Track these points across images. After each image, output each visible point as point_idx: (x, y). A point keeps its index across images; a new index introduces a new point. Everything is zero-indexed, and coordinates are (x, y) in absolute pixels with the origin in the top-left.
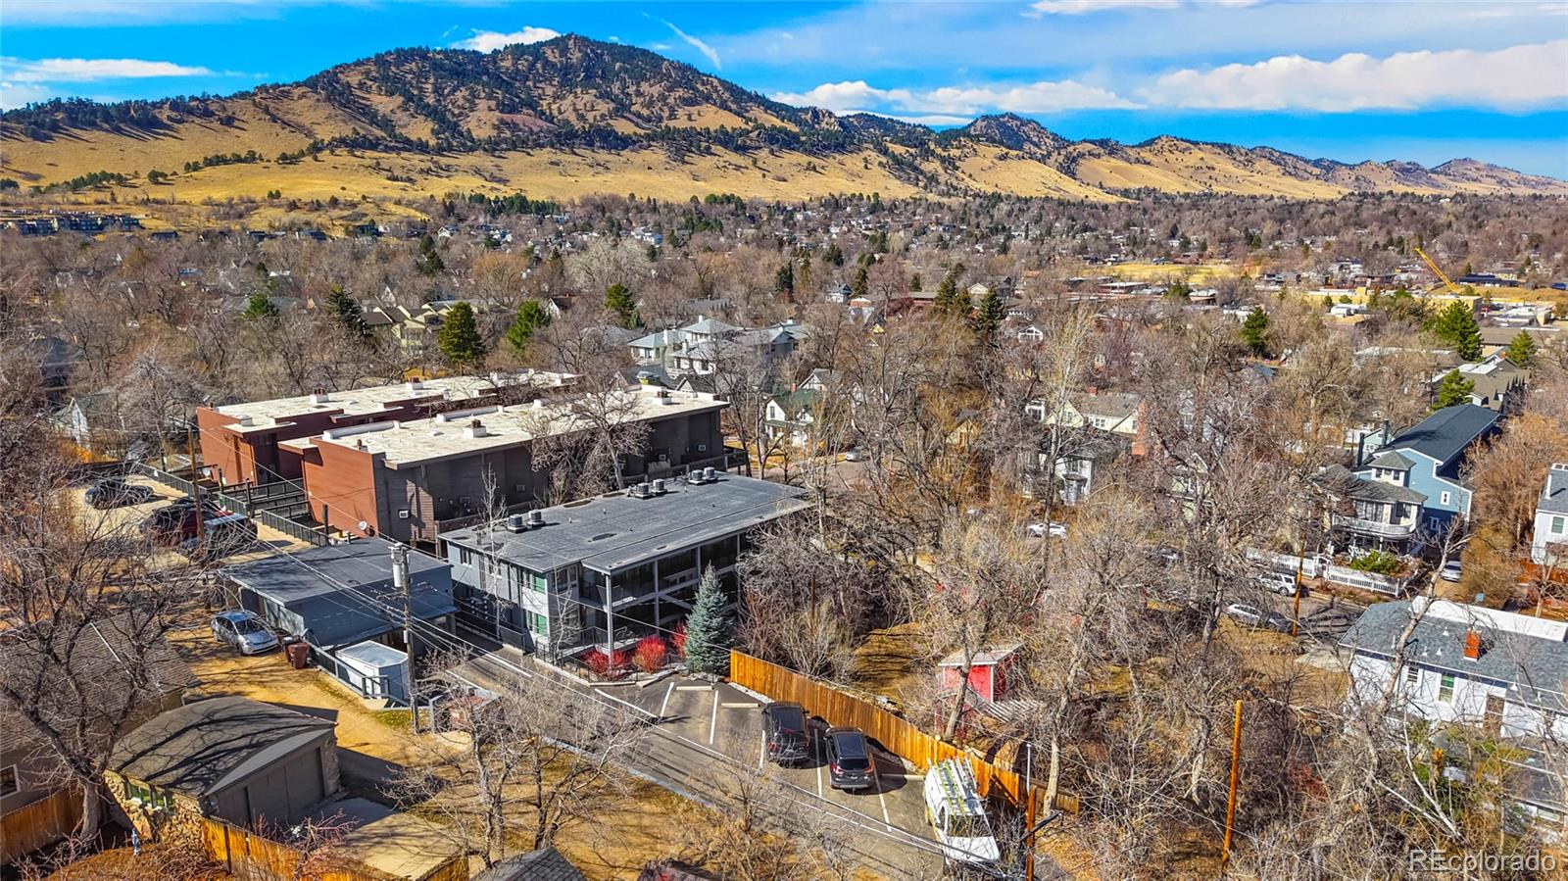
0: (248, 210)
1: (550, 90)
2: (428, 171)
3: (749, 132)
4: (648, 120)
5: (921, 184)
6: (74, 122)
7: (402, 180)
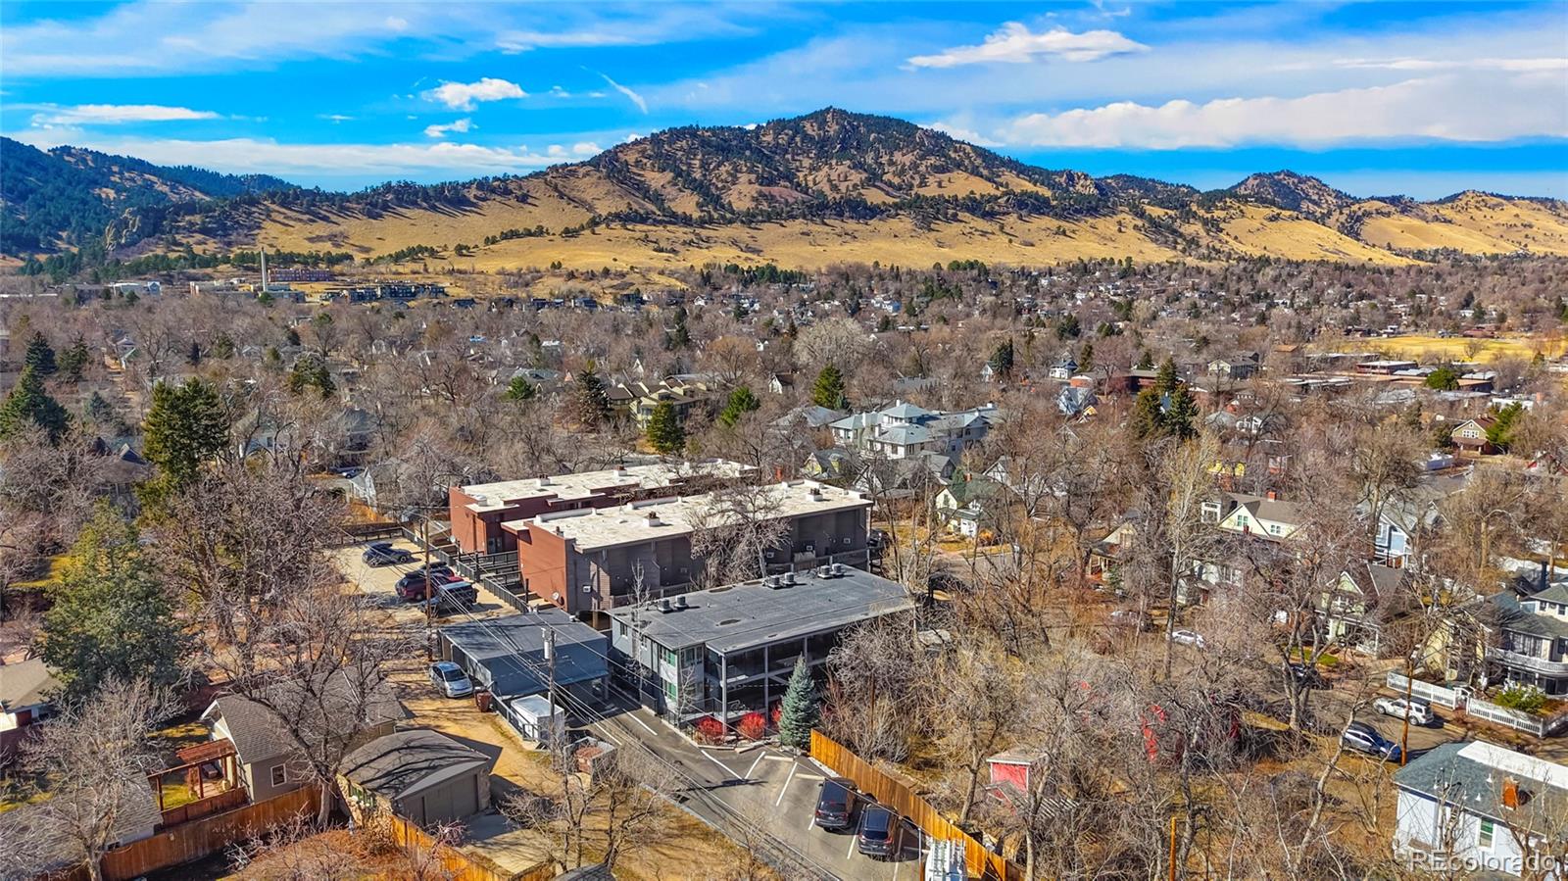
0: (534, 279)
1: (806, 163)
2: (691, 243)
3: (997, 198)
4: (900, 188)
5: (1179, 247)
6: (400, 202)
7: (667, 251)
